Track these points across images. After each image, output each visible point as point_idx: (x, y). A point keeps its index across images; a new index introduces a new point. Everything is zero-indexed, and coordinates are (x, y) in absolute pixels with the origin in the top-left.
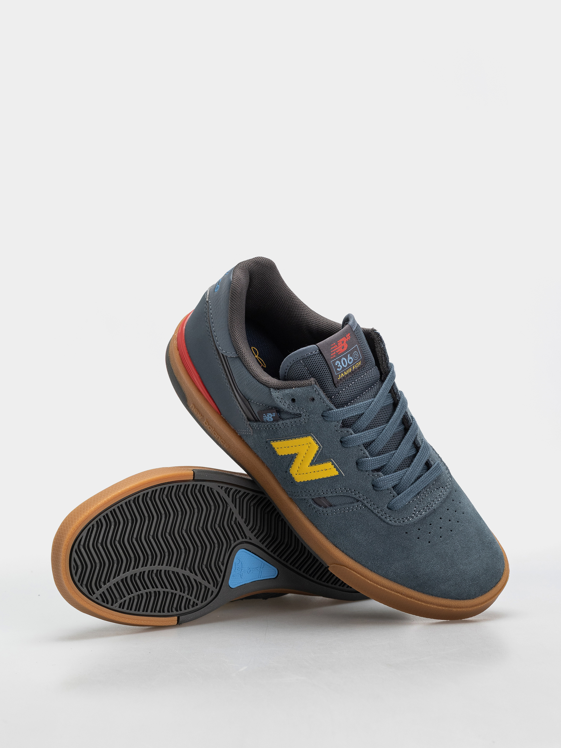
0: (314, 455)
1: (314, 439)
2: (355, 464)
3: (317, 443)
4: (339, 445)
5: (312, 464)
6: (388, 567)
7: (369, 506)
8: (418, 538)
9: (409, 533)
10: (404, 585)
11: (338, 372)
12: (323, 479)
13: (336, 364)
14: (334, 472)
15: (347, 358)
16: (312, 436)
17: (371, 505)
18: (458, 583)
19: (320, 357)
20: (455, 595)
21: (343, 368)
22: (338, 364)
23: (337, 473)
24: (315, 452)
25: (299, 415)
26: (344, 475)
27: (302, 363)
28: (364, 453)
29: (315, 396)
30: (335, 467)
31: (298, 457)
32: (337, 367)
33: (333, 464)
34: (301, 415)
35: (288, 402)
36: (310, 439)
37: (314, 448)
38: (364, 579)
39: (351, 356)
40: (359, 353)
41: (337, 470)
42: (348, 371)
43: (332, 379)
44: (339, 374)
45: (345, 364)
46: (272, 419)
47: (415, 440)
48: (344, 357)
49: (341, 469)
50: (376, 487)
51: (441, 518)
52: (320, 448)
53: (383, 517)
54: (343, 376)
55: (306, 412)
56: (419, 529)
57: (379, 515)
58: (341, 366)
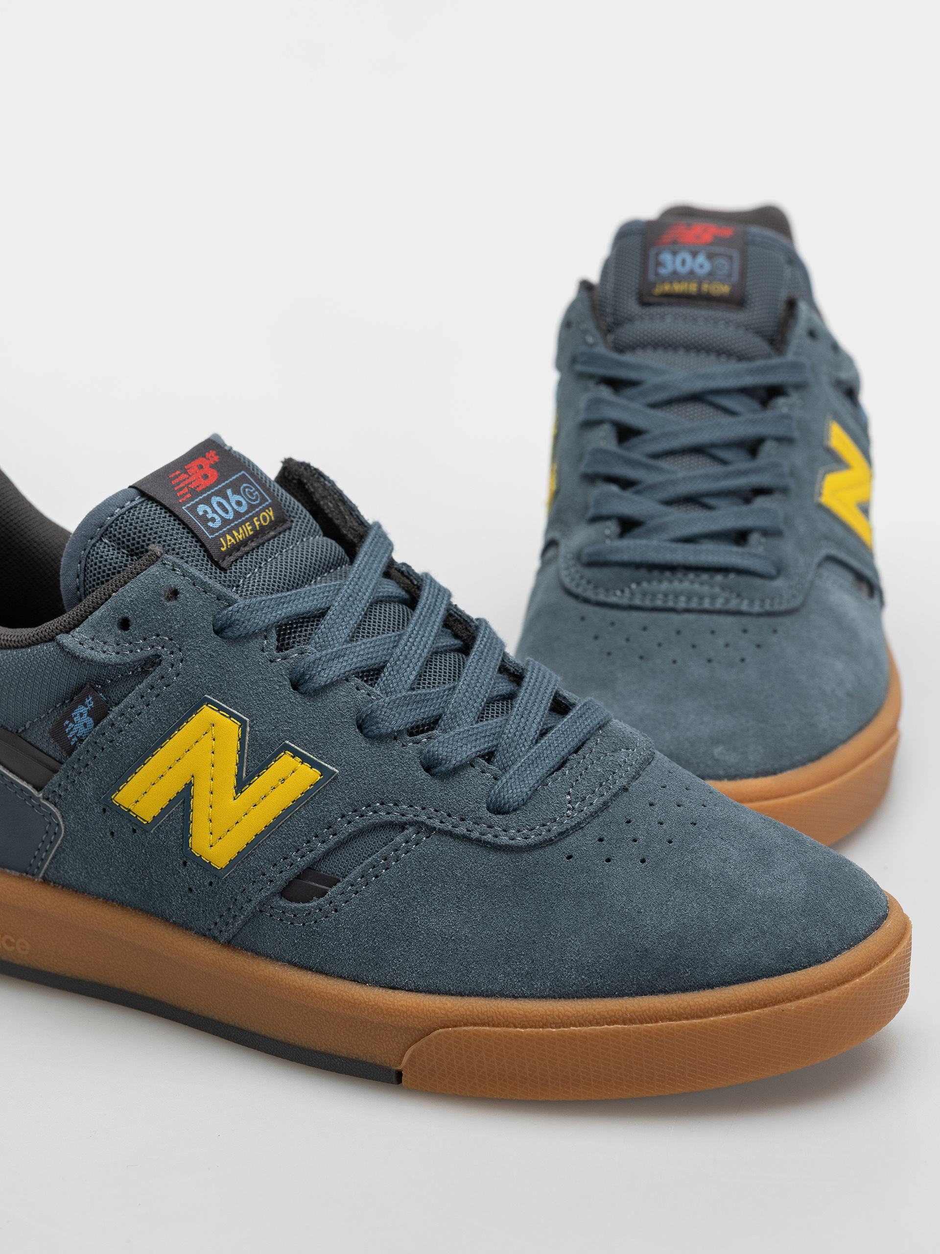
0: (235, 758)
1: (220, 709)
2: (354, 730)
3: (231, 715)
4: (291, 695)
5: (241, 785)
6: (554, 961)
7: (437, 823)
8: (608, 860)
9: (576, 855)
10: (621, 995)
11: (212, 531)
12: (287, 811)
13: (201, 513)
14: (309, 775)
15: (226, 498)
16: (210, 702)
17: (443, 820)
18: (768, 928)
19: (150, 508)
20: (773, 959)
21: (225, 522)
22: (206, 512)
23: (314, 775)
24: (235, 744)
25: (153, 661)
26: (337, 771)
27: (109, 543)
28: (368, 694)
29: (176, 581)
30: (305, 759)
31: (196, 790)
32: (204, 519)
33: (296, 754)
34: (160, 656)
35: (111, 640)
36: (207, 713)
37: (229, 729)
38: (504, 1029)
39: (236, 492)
40: (257, 490)
41: (314, 765)
42: (243, 529)
43: (205, 551)
44: (218, 537)
45: (226, 511)
46: (90, 721)
47: (503, 660)
48: (216, 494)
49: (321, 758)
50: (435, 767)
51: (651, 805)
52: (243, 723)
53: (489, 837)
54: (233, 541)
55: (171, 639)
56: (601, 840)
57: (475, 835)
58: (215, 516)
